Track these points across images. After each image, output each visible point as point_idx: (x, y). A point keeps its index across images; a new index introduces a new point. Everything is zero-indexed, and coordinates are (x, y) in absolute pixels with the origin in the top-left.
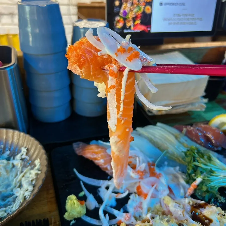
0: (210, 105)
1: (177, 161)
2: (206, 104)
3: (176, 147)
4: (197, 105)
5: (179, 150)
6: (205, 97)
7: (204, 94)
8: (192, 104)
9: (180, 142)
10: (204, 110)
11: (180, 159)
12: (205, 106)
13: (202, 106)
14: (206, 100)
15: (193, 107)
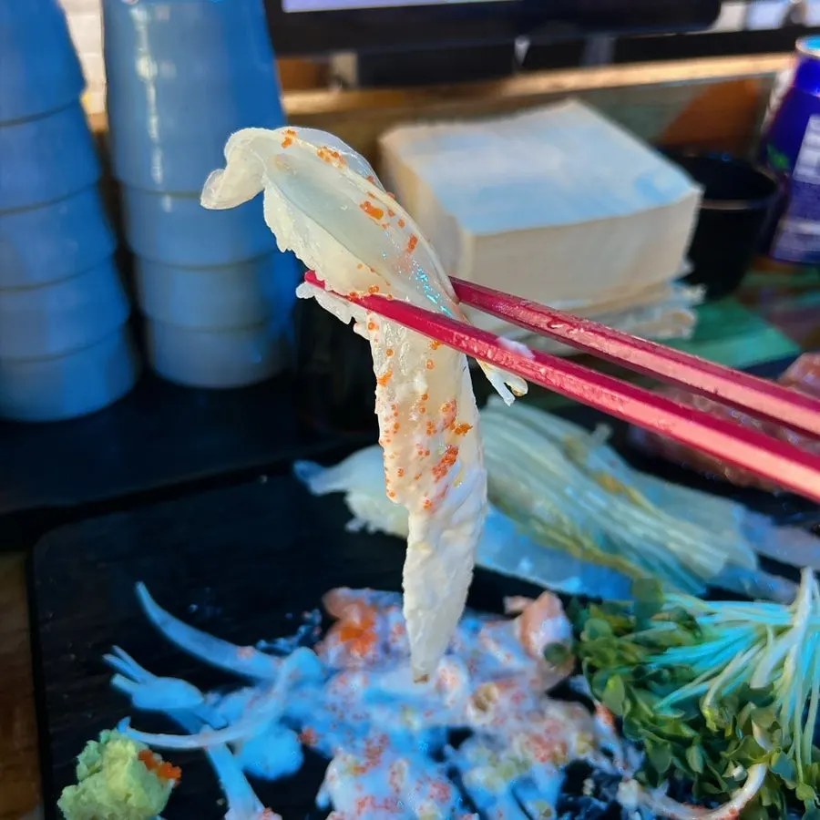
0: (713, 314)
1: (577, 553)
2: (696, 307)
3: (569, 491)
4: (658, 314)
5: (581, 503)
6: (689, 280)
7: (686, 268)
8: (639, 311)
9: (585, 472)
10: (687, 332)
11: (588, 543)
12: (692, 317)
13: (678, 318)
14: (695, 294)
15: (644, 324)
